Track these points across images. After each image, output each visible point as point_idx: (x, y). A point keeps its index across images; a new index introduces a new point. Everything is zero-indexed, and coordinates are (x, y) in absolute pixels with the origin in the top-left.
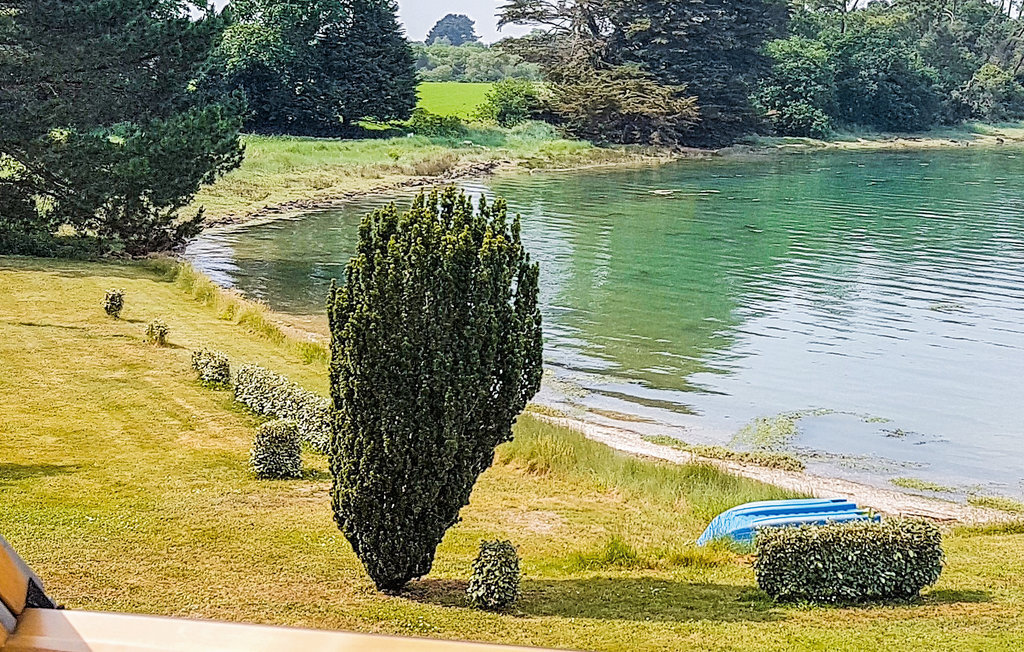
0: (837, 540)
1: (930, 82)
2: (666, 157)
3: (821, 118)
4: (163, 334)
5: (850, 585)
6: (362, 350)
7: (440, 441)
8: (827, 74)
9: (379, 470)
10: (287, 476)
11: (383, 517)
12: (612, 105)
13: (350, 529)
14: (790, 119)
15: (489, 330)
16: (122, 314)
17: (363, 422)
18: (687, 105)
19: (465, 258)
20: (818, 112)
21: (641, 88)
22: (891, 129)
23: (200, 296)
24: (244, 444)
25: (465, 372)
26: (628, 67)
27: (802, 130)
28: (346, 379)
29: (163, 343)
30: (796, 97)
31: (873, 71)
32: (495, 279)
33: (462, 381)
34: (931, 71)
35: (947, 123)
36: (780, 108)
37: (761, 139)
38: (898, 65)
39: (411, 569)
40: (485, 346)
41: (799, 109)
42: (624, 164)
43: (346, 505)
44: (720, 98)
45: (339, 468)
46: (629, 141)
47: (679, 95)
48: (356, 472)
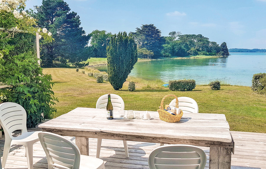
0: (180, 82)
1: (185, 50)
2: (150, 60)
3: (170, 55)
4: (84, 72)
5: (183, 88)
6: (112, 54)
7: (123, 67)
8: (171, 49)
9: (114, 72)
10: (101, 83)
11: (115, 79)
12: (142, 53)
13: (111, 81)
14: (166, 55)
15: (130, 51)
16: (78, 71)
17: (112, 65)
18: (152, 53)
19: (126, 41)
20: (170, 54)
21: (146, 51)
22: (180, 56)
23: (89, 70)
24: (95, 80)
25: (127, 57)
26: (144, 48)
27: (168, 56)
28: (110, 59)
29: (84, 74)
30: (167, 52)
31: (177, 49)
32: (131, 44)
33: (126, 58)
34: (185, 49)
35: (187, 55)
36: (164, 54)
37: (162, 58)
38: (180, 48)
39: (119, 87)
40: (129, 53)
41: (167, 54)
42: (144, 61)
43: (110, 77)
44: (157, 52)
45: (109, 72)
46: (145, 58)
47: (151, 52)
48: (111, 72)
